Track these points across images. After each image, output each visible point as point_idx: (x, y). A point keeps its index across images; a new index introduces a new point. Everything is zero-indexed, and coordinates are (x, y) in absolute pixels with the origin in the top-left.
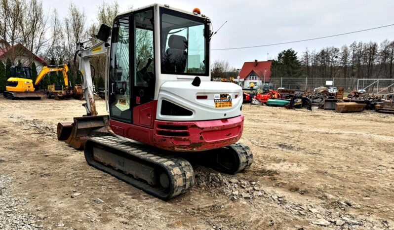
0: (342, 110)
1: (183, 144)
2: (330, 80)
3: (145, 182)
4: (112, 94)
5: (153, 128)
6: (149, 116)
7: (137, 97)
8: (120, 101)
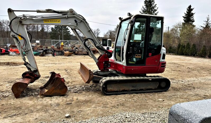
2: (38, 40)
3: (151, 89)
4: (130, 53)
5: (159, 65)
6: (156, 61)
7: (149, 53)
8: (136, 56)
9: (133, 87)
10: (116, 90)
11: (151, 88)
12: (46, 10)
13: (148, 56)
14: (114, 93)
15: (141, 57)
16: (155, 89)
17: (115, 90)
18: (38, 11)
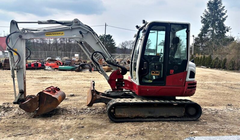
3: (175, 117)
4: (144, 69)
5: (185, 86)
6: (180, 80)
7: (171, 70)
8: (152, 73)
9: (150, 113)
10: (128, 116)
11: (174, 115)
12: (48, 21)
13: (169, 74)
14: (125, 120)
15: (159, 75)
16: (182, 117)
17: (126, 116)
18: (40, 23)
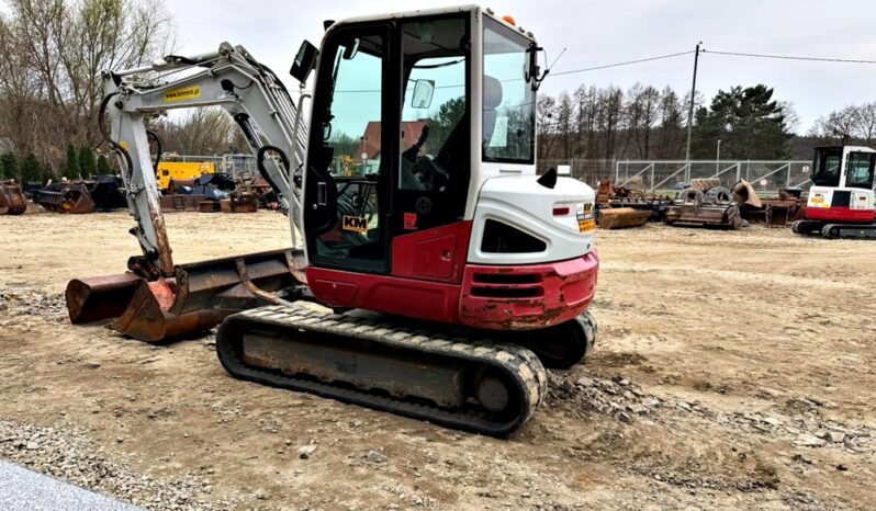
0: (611, 224)
1: (531, 313)
2: (566, 164)
3: (431, 403)
6: (445, 255)
7: (406, 214)
8: (346, 224)
9: (341, 368)
10: (276, 366)
11: (426, 395)
12: (165, 60)
13: (400, 228)
16: (452, 410)
